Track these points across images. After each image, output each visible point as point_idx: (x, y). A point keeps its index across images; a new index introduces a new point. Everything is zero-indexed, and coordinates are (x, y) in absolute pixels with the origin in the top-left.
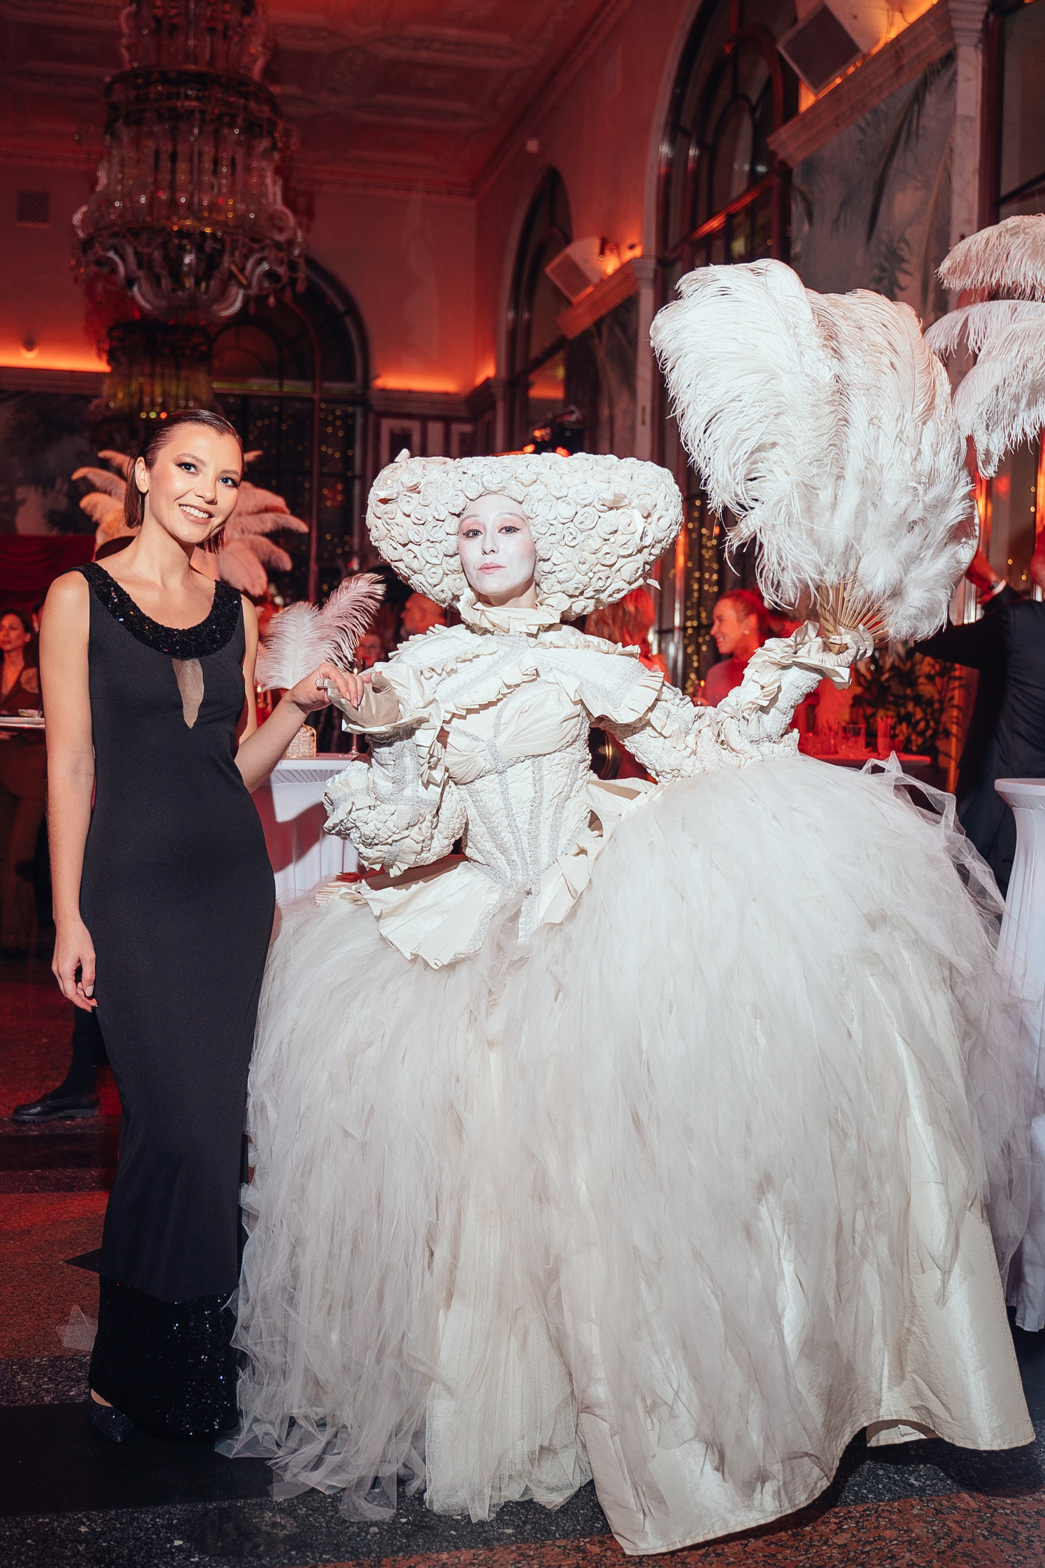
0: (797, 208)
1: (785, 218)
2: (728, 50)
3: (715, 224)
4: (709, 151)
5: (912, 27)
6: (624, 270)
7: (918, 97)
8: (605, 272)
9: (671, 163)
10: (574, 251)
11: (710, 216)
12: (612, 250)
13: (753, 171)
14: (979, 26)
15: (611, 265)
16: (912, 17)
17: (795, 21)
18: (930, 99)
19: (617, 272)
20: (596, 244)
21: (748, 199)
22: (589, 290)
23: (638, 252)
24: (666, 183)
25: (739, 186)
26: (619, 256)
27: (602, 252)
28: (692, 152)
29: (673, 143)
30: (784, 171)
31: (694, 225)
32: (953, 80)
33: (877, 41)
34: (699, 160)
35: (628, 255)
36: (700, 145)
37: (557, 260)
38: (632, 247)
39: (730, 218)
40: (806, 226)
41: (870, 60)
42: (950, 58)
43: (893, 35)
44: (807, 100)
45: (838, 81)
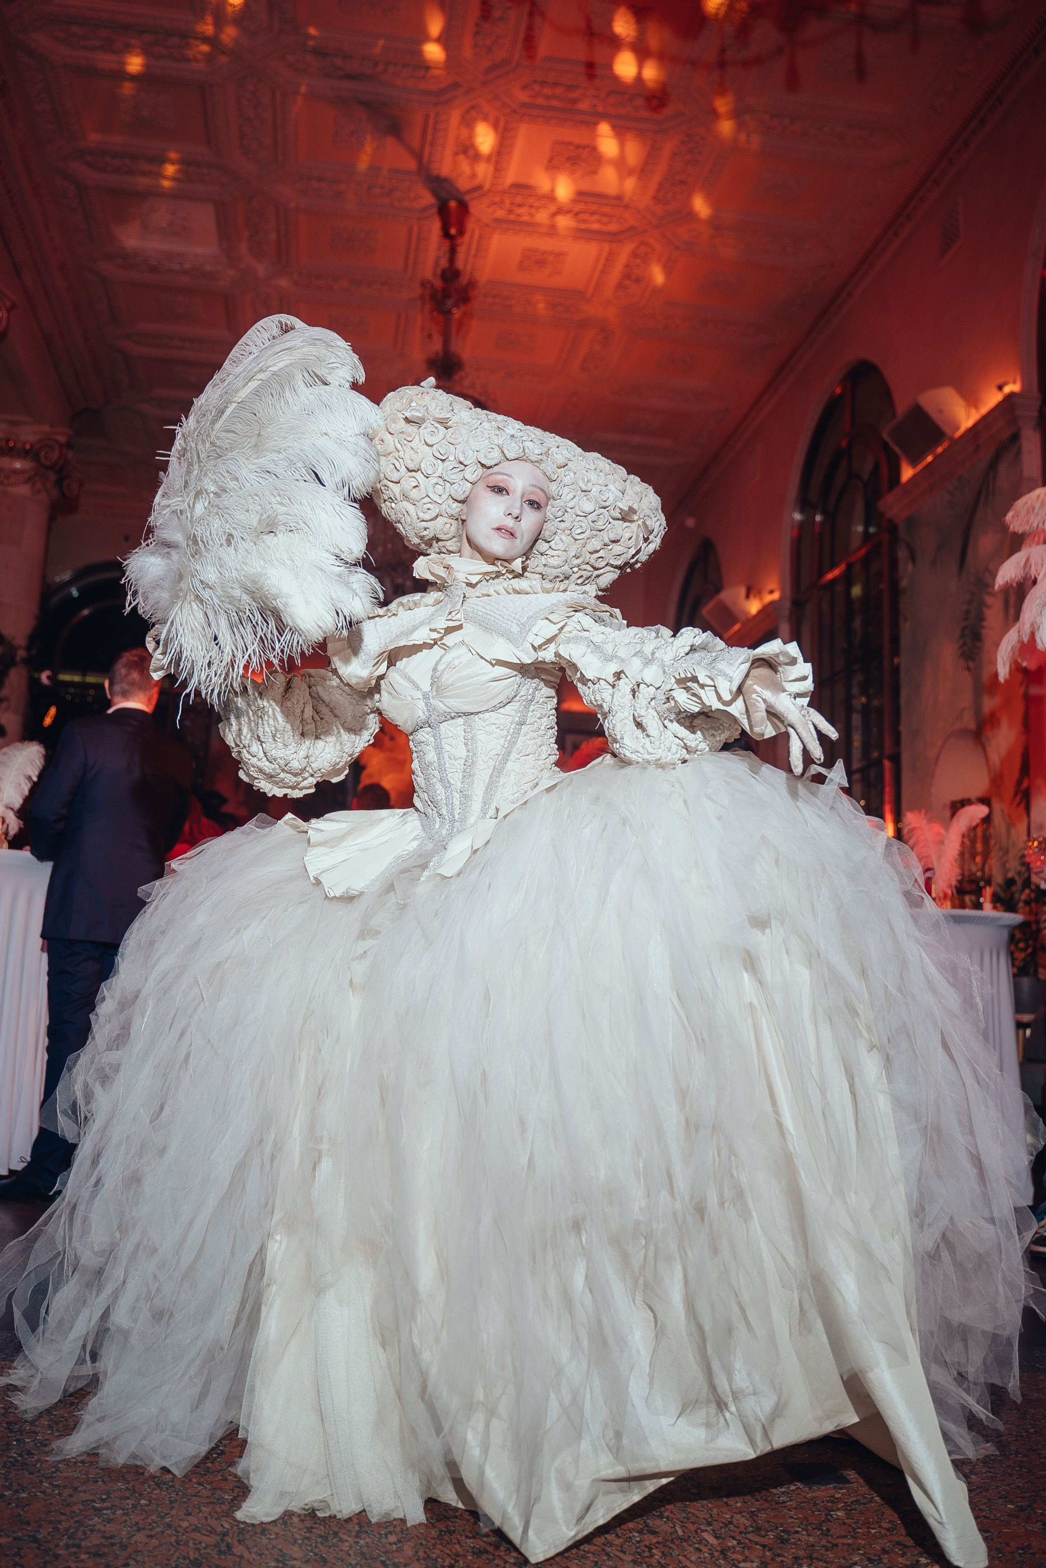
0: (902, 553)
1: (894, 563)
2: (844, 443)
3: (836, 572)
4: (831, 517)
5: (984, 418)
6: (765, 610)
7: (993, 466)
8: (749, 612)
9: (802, 525)
10: (725, 596)
11: (833, 566)
12: (755, 596)
13: (866, 531)
14: (1036, 414)
15: (754, 607)
16: (984, 410)
17: (894, 415)
18: (1002, 468)
19: (760, 612)
20: (742, 591)
21: (863, 552)
22: (737, 627)
23: (776, 596)
24: (798, 544)
25: (856, 542)
26: (761, 599)
27: (748, 597)
28: (818, 518)
29: (802, 512)
30: (892, 528)
31: (821, 574)
32: (1019, 452)
33: (958, 428)
34: (822, 523)
35: (768, 598)
36: (824, 513)
37: (712, 604)
38: (771, 592)
39: (850, 566)
40: (910, 567)
41: (954, 442)
42: (1015, 438)
43: (970, 423)
44: (907, 473)
45: (930, 459)
